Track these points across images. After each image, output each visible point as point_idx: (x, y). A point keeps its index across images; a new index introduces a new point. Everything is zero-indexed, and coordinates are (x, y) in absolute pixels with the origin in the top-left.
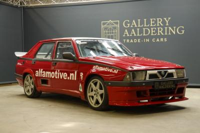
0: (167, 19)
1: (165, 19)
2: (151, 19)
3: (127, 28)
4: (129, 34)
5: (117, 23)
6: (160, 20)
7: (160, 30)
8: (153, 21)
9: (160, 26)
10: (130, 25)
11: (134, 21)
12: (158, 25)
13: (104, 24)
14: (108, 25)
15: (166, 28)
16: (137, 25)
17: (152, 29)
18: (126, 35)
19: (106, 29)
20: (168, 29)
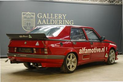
0: (64, 15)
1: (63, 15)
2: (55, 14)
3: (40, 19)
4: (42, 23)
5: (33, 15)
6: (60, 16)
7: (61, 21)
8: (56, 15)
9: (60, 19)
10: (42, 17)
11: (45, 14)
12: (59, 18)
13: (24, 14)
14: (27, 15)
15: (64, 20)
16: (47, 17)
17: (56, 20)
18: (39, 23)
19: (25, 18)
20: (65, 21)
